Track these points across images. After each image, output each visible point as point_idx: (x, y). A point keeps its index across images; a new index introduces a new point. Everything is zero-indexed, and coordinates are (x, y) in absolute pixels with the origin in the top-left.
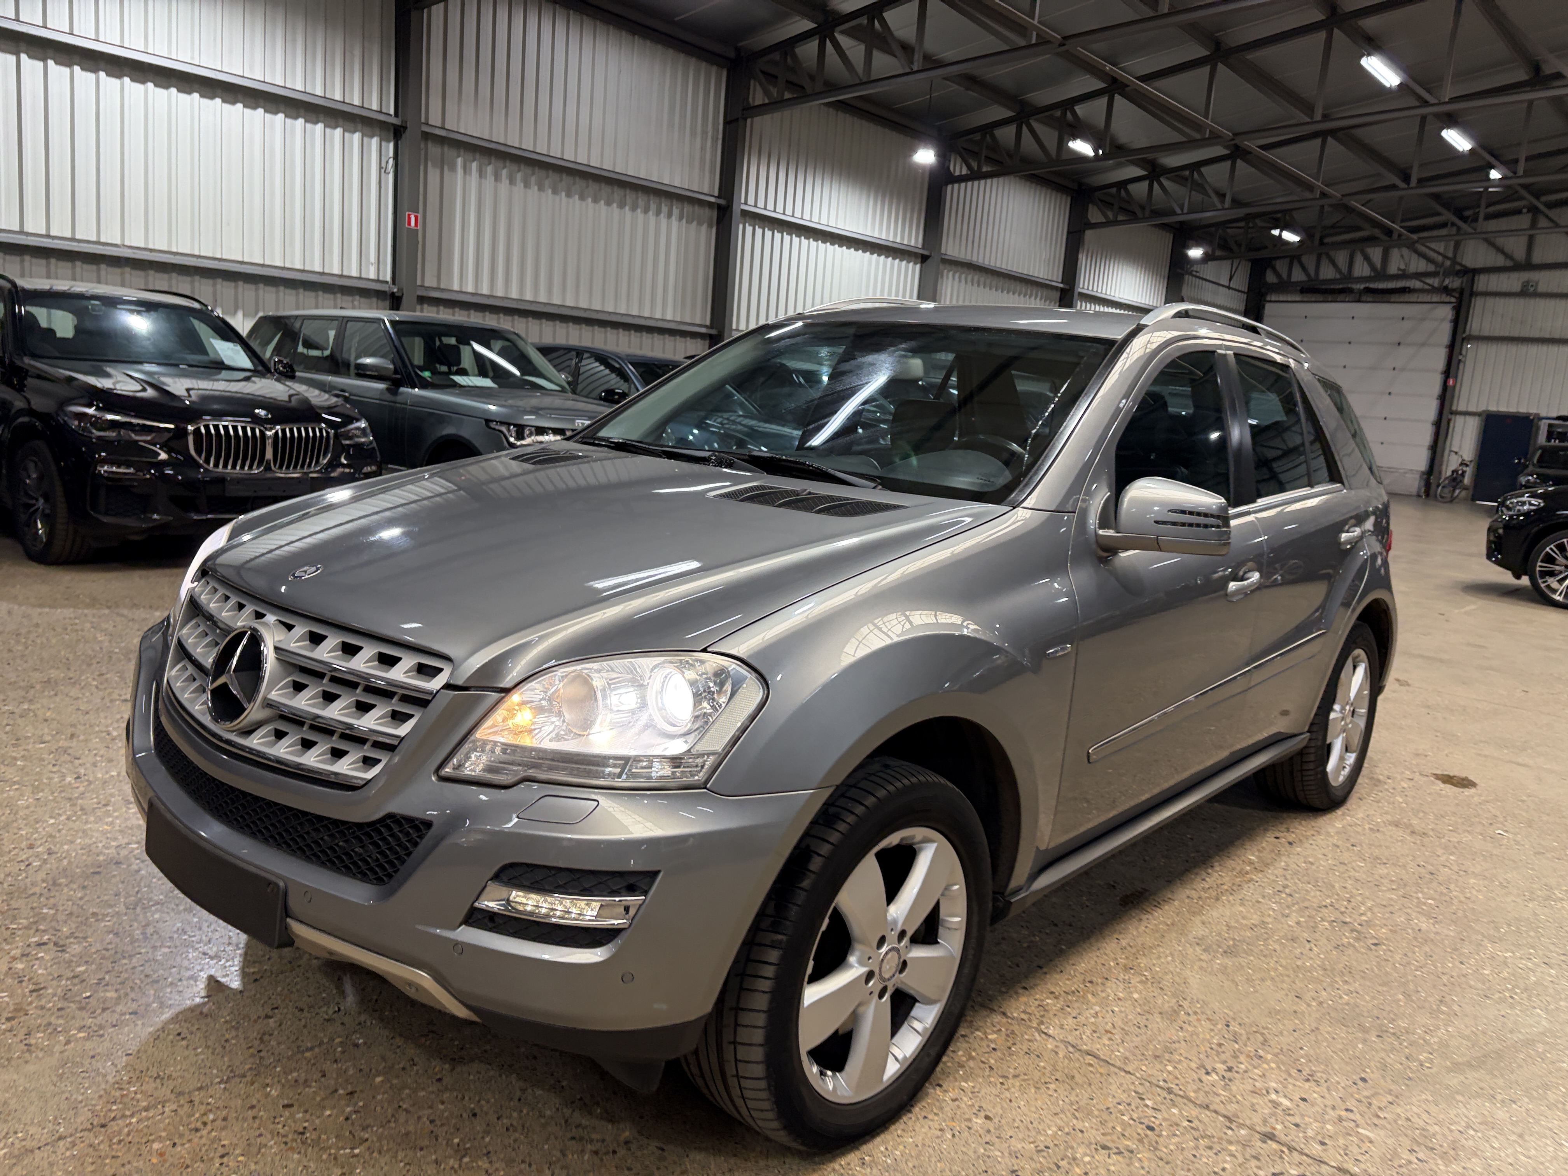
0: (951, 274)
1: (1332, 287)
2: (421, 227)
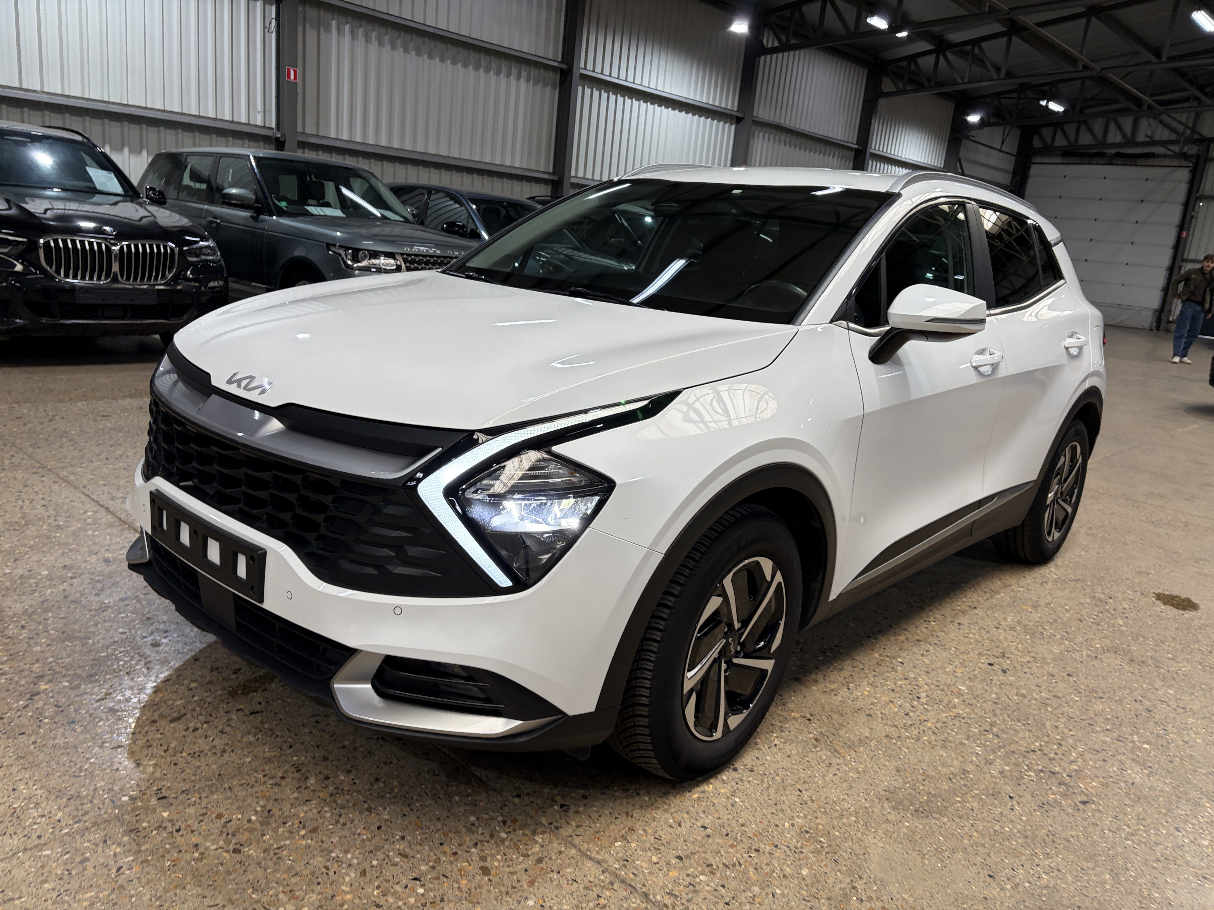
0: (761, 134)
1: (1088, 151)
2: (299, 80)
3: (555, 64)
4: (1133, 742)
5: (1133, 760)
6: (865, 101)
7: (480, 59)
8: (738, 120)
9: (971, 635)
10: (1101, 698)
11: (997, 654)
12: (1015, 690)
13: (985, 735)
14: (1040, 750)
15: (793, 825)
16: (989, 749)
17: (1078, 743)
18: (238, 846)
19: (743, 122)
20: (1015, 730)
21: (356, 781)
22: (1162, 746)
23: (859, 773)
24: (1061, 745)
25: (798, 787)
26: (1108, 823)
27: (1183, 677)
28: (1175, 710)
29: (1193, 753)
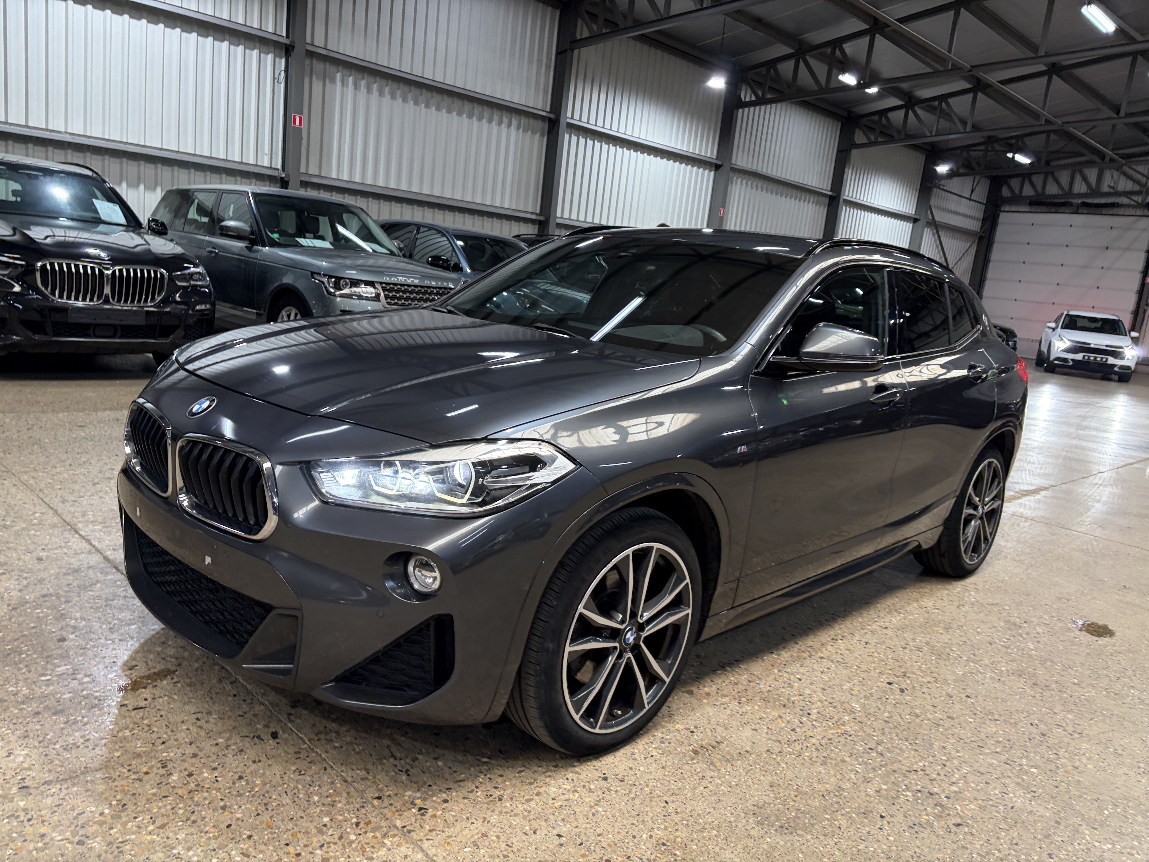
0: (739, 180)
1: (1056, 201)
2: (304, 126)
3: (544, 114)
4: (1021, 765)
5: (1018, 784)
6: (838, 151)
7: (473, 109)
8: (717, 167)
9: (876, 654)
10: (996, 720)
11: (899, 673)
12: (909, 709)
13: (869, 753)
14: (922, 770)
15: (651, 837)
16: (870, 767)
17: (963, 765)
18: (83, 838)
19: (721, 169)
20: (901, 749)
21: (219, 779)
22: (1050, 770)
23: (730, 787)
24: (945, 765)
25: (666, 798)
26: (978, 847)
27: (1085, 702)
28: (1071, 735)
29: (1081, 779)
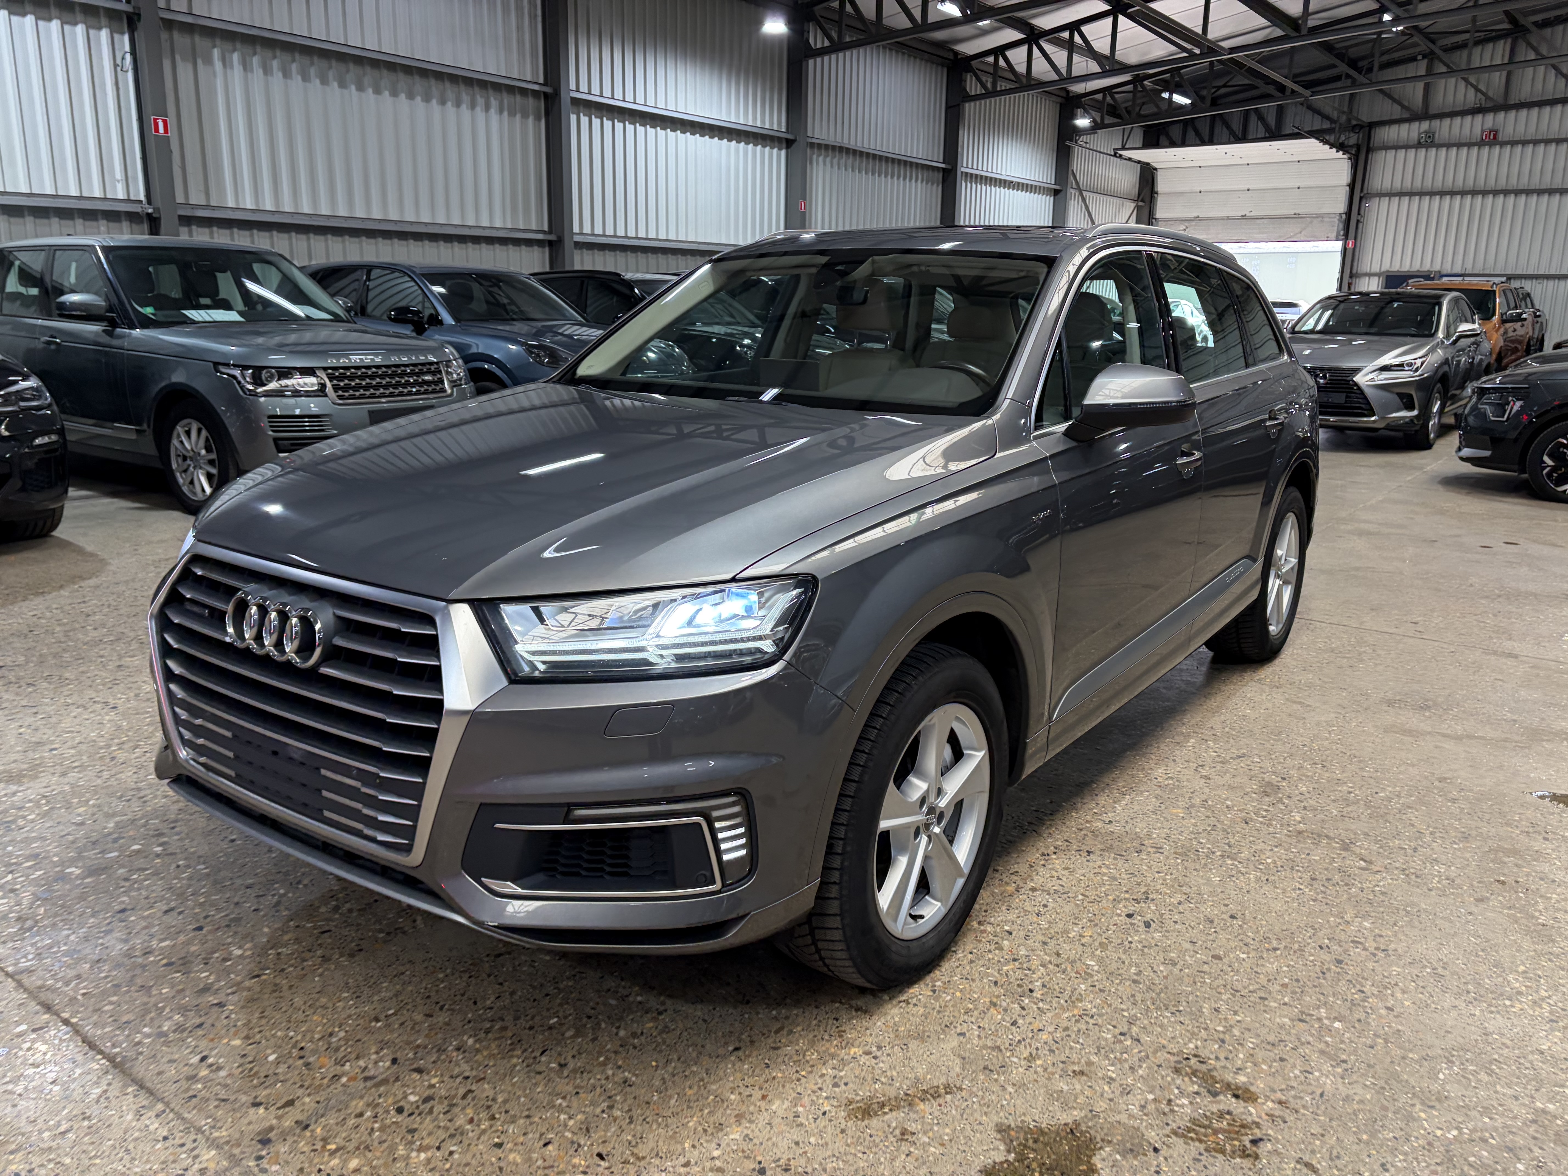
0: (821, 159)
2: (173, 133)
3: (536, 87)
4: (1319, 1019)
5: (1322, 1052)
6: (948, 107)
7: (430, 87)
8: (789, 144)
9: (1104, 870)
10: (1275, 949)
11: (1139, 896)
12: (1161, 954)
13: (1121, 1042)
14: (1195, 1056)
16: (1126, 1066)
17: (1247, 1035)
19: (794, 146)
20: (1161, 1026)
22: (1359, 1021)
24: (1223, 1041)
27: (1382, 898)
28: (1374, 955)
29: (1400, 1028)
